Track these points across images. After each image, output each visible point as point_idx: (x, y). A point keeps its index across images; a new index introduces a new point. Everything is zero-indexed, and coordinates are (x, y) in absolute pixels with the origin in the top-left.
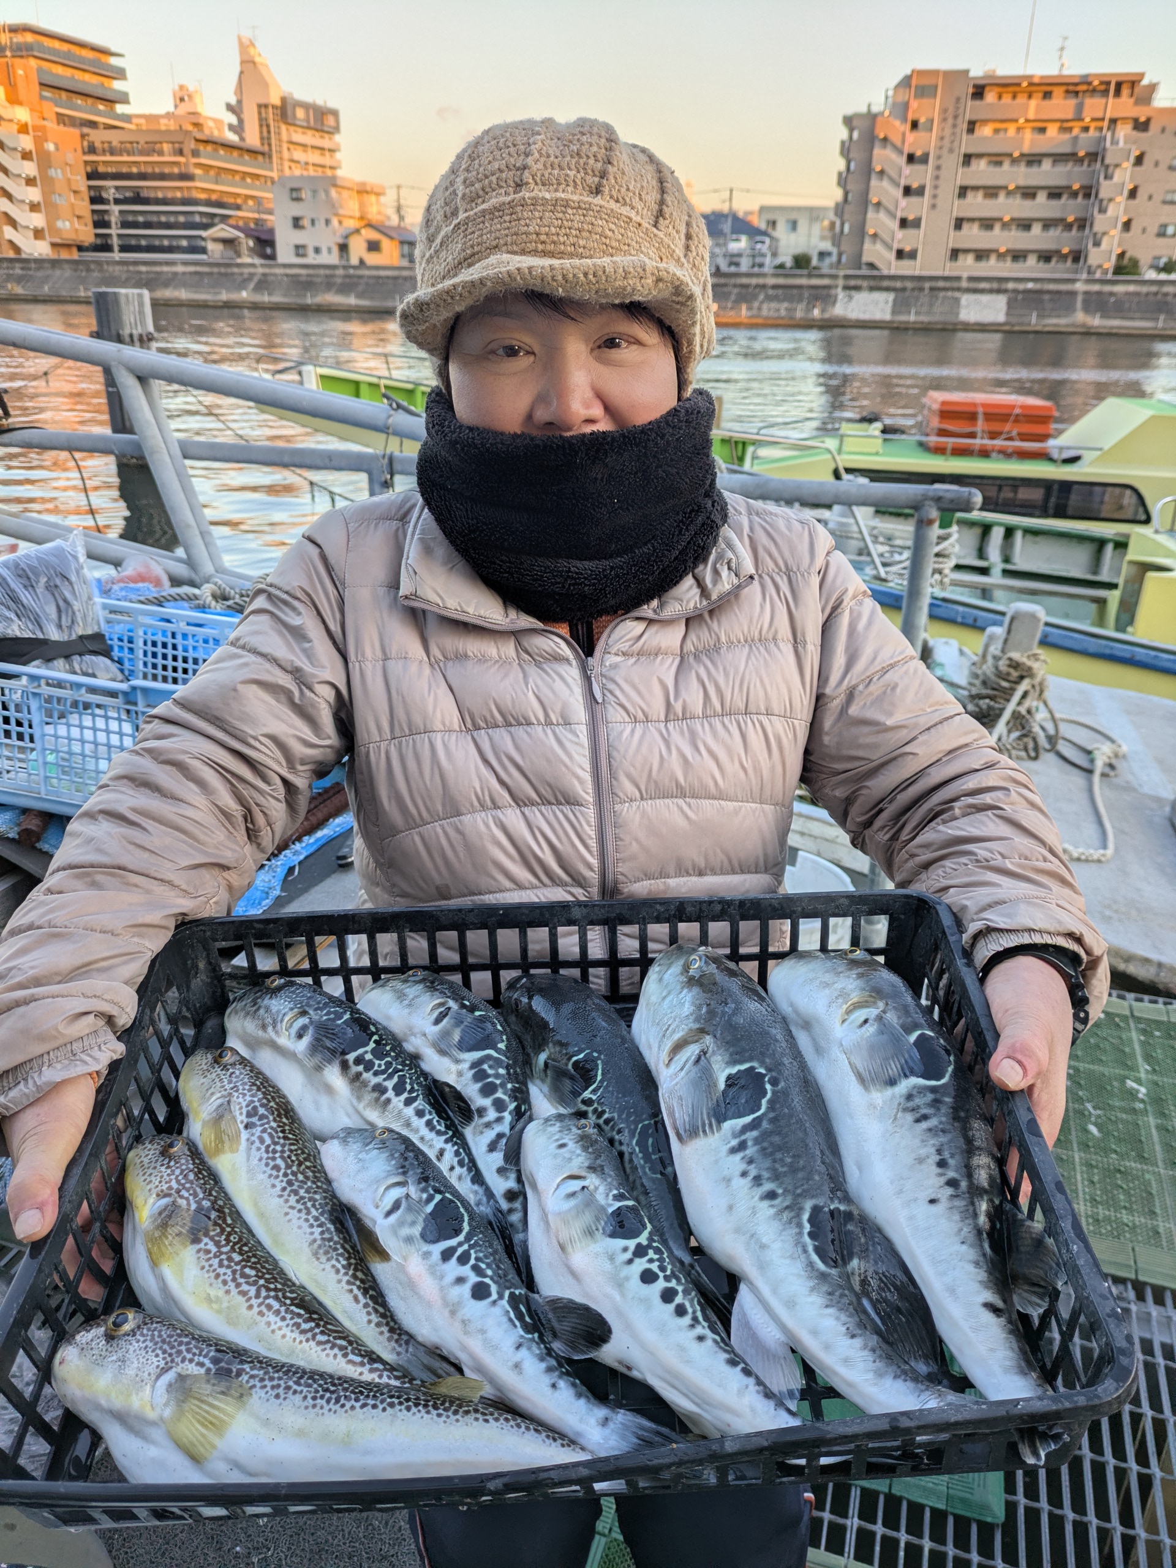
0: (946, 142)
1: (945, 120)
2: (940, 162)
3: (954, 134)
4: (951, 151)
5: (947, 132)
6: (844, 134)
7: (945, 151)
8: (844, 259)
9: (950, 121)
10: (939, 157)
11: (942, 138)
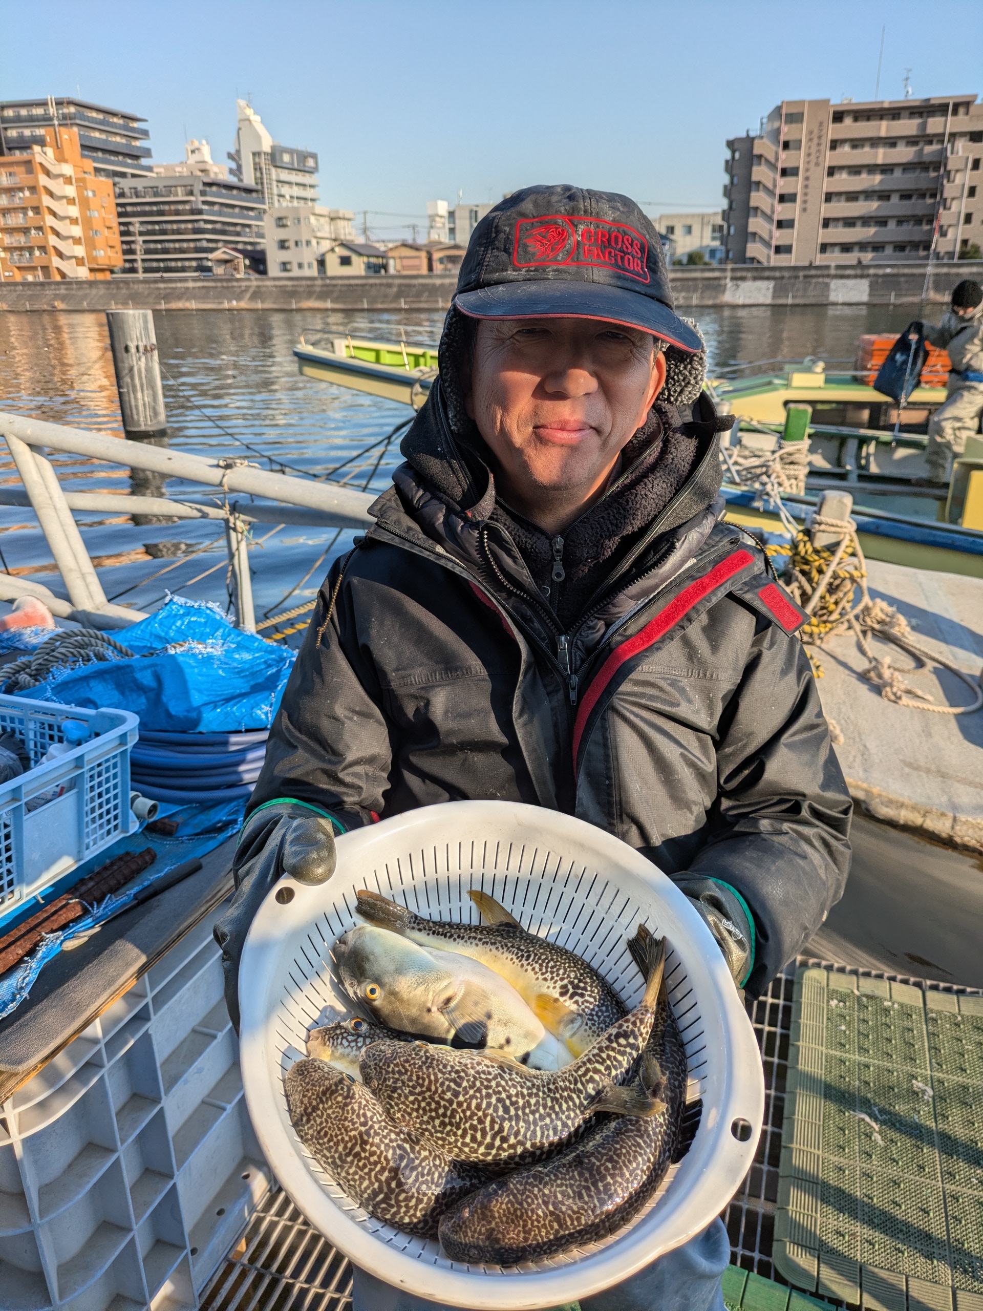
0: (813, 158)
1: (811, 140)
2: (808, 174)
3: (819, 151)
4: (817, 164)
5: (814, 150)
6: (727, 154)
7: (812, 165)
8: (731, 255)
9: (815, 141)
10: (807, 170)
11: (809, 155)
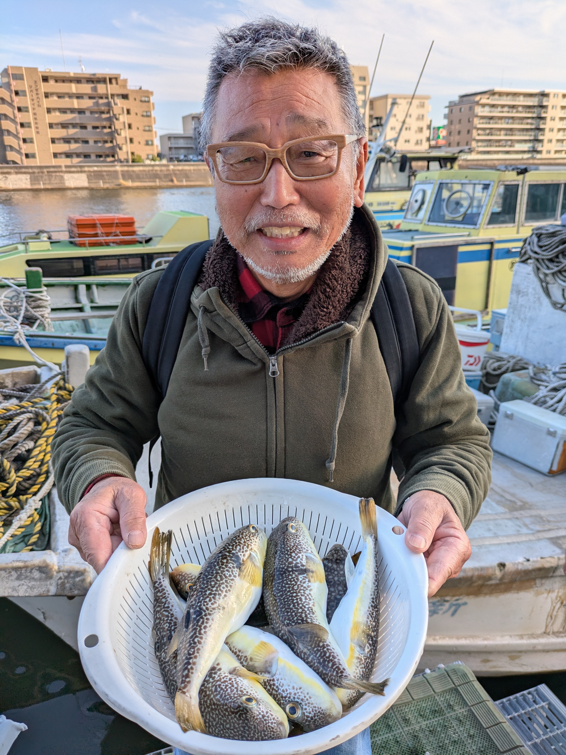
0: (35, 102)
1: (31, 91)
2: (35, 111)
3: (38, 98)
4: (39, 106)
5: (35, 97)
7: (36, 106)
9: (35, 92)
10: (34, 109)
11: (33, 100)
